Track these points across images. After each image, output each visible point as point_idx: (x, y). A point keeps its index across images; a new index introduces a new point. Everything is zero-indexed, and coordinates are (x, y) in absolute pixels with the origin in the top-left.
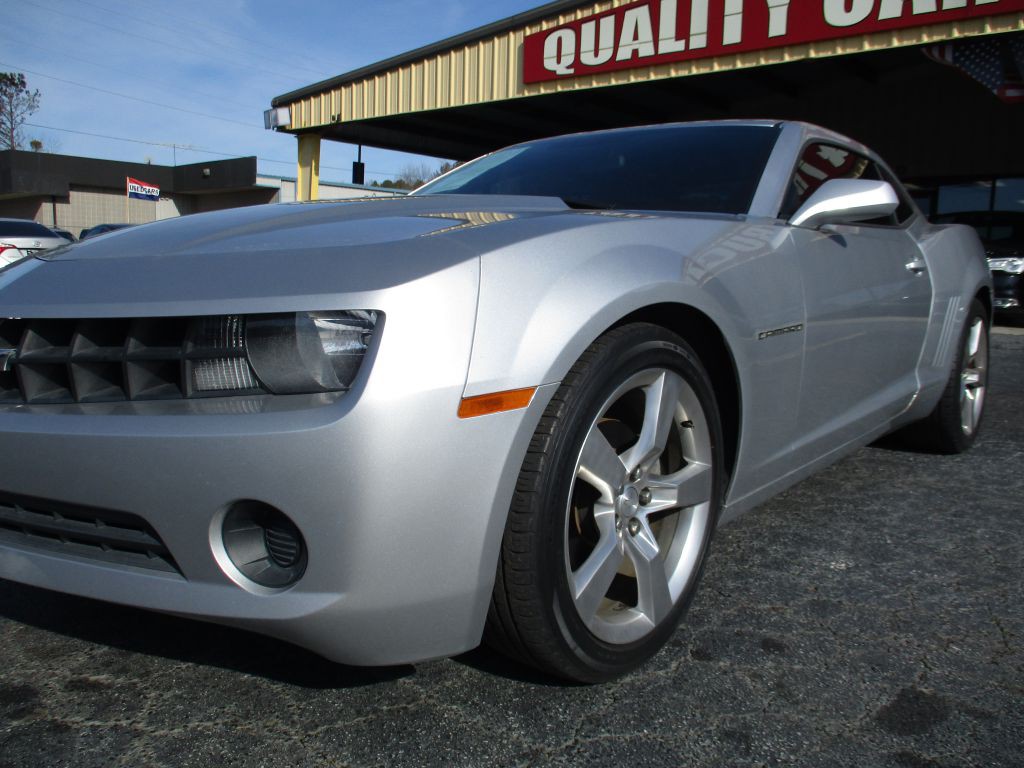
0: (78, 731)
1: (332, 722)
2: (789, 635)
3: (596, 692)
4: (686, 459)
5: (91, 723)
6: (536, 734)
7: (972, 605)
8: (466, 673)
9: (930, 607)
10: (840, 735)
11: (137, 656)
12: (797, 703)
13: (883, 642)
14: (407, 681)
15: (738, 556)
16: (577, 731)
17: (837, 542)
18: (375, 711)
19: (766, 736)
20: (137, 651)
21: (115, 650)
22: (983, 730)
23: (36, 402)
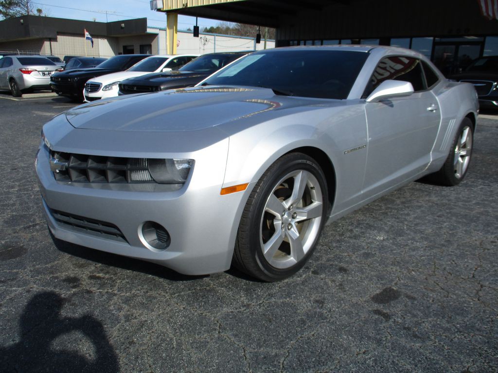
0: (95, 293)
1: (180, 292)
2: (351, 266)
3: (274, 285)
4: (313, 201)
5: (99, 291)
6: (250, 299)
7: (428, 256)
8: (228, 277)
9: (410, 256)
10: (357, 303)
11: (111, 267)
12: (345, 291)
13: (386, 270)
14: (207, 279)
15: (341, 233)
16: (264, 298)
17: (383, 228)
18: (195, 289)
19: (330, 302)
20: (112, 265)
21: (103, 265)
22: (410, 303)
23: (75, 181)
